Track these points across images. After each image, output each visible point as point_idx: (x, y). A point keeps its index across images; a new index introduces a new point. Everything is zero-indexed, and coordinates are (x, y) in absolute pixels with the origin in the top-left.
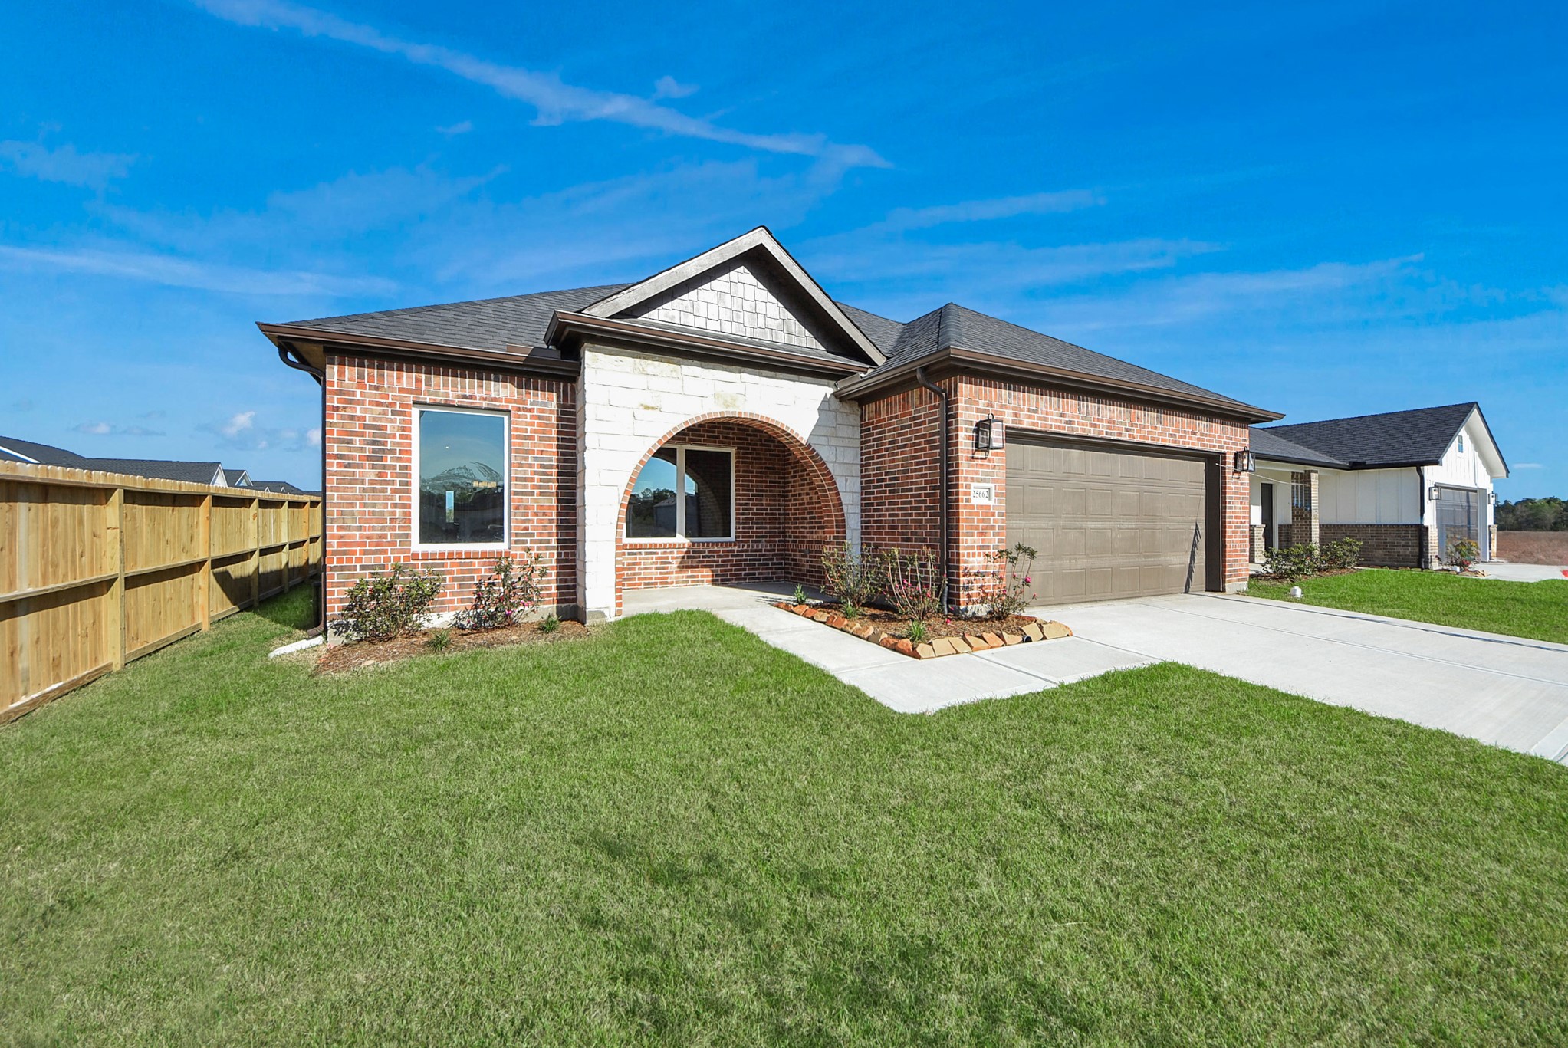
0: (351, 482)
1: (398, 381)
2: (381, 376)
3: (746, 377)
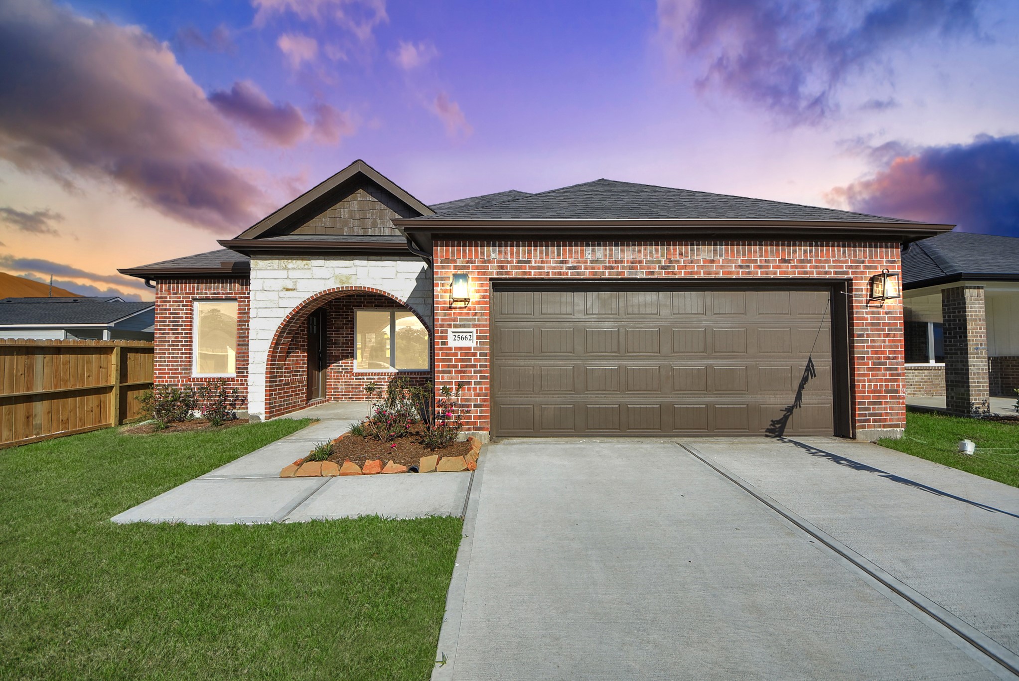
1: (185, 289)
3: (357, 262)
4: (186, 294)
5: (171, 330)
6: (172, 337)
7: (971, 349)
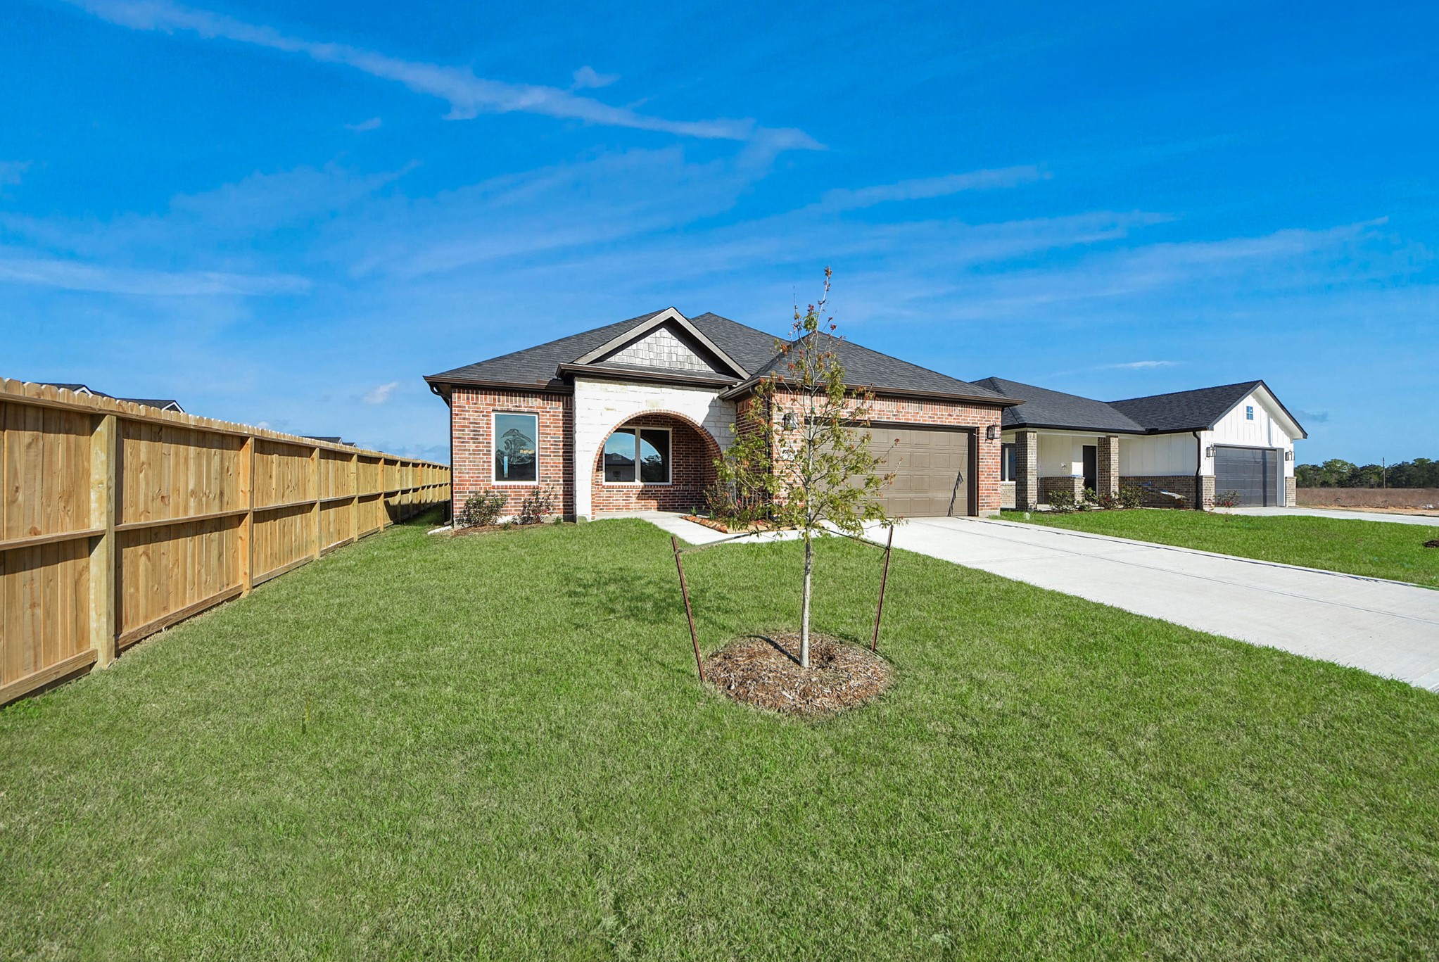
0: (464, 450)
1: (485, 400)
2: (477, 398)
3: (664, 390)
4: (486, 404)
5: (472, 438)
6: (472, 446)
7: (1029, 470)
